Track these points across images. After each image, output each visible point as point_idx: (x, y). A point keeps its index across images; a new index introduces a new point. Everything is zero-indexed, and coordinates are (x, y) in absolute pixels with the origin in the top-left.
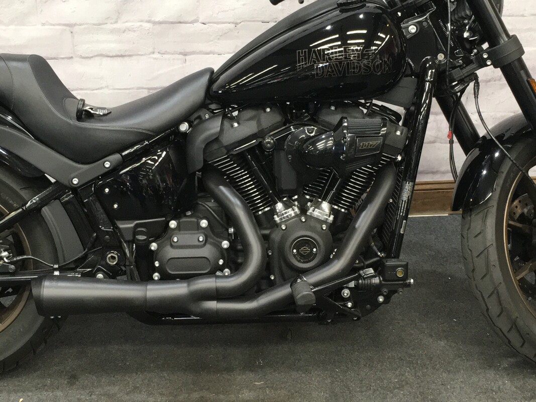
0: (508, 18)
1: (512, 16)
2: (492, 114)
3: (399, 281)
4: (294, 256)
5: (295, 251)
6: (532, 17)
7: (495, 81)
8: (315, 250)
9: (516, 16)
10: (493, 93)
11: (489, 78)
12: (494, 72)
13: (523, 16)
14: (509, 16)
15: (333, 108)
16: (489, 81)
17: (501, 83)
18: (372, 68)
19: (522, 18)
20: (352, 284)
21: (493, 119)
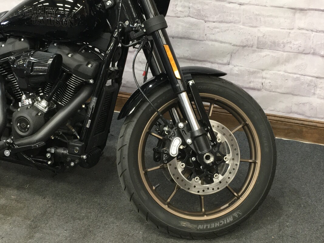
0: (256, 6)
1: (258, 5)
2: (247, 68)
3: (75, 155)
4: (18, 126)
5: (19, 124)
6: (272, 8)
7: (249, 47)
8: (29, 126)
9: (261, 6)
10: (248, 55)
11: (245, 44)
12: (248, 41)
13: (265, 6)
14: (256, 5)
15: (55, 45)
16: (245, 46)
17: (253, 49)
18: (61, 23)
19: (265, 7)
20: (53, 151)
21: (248, 72)
